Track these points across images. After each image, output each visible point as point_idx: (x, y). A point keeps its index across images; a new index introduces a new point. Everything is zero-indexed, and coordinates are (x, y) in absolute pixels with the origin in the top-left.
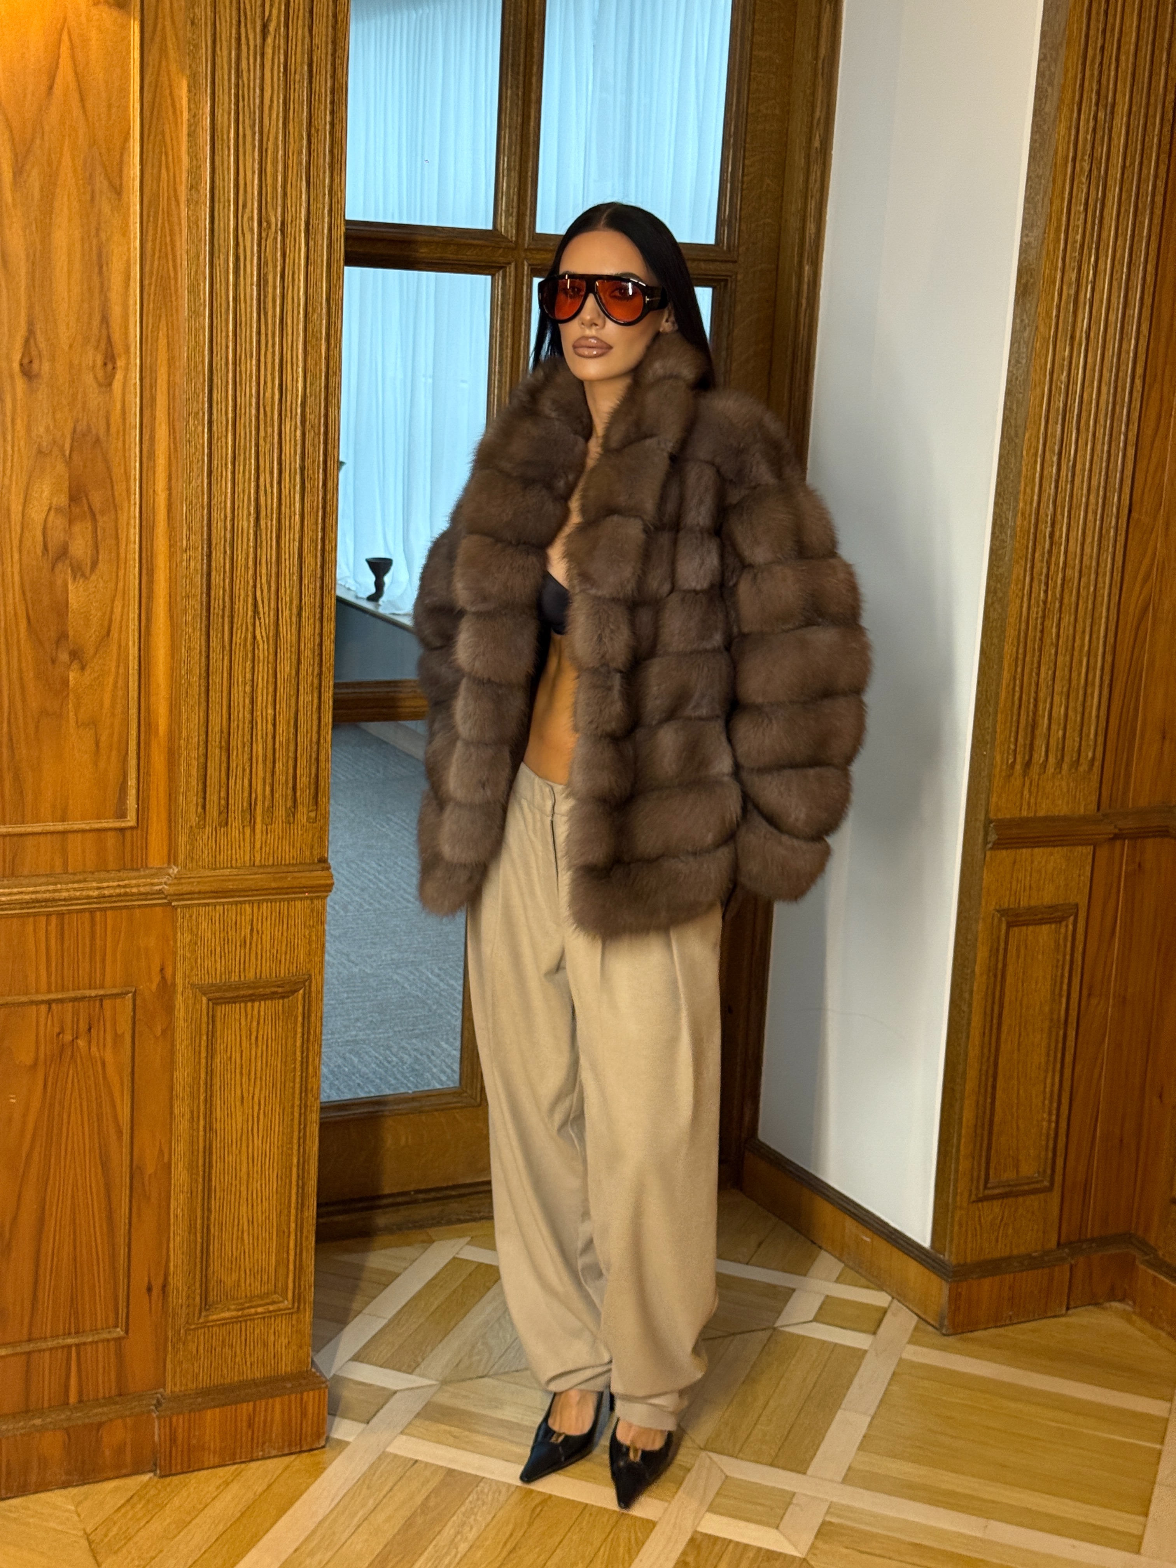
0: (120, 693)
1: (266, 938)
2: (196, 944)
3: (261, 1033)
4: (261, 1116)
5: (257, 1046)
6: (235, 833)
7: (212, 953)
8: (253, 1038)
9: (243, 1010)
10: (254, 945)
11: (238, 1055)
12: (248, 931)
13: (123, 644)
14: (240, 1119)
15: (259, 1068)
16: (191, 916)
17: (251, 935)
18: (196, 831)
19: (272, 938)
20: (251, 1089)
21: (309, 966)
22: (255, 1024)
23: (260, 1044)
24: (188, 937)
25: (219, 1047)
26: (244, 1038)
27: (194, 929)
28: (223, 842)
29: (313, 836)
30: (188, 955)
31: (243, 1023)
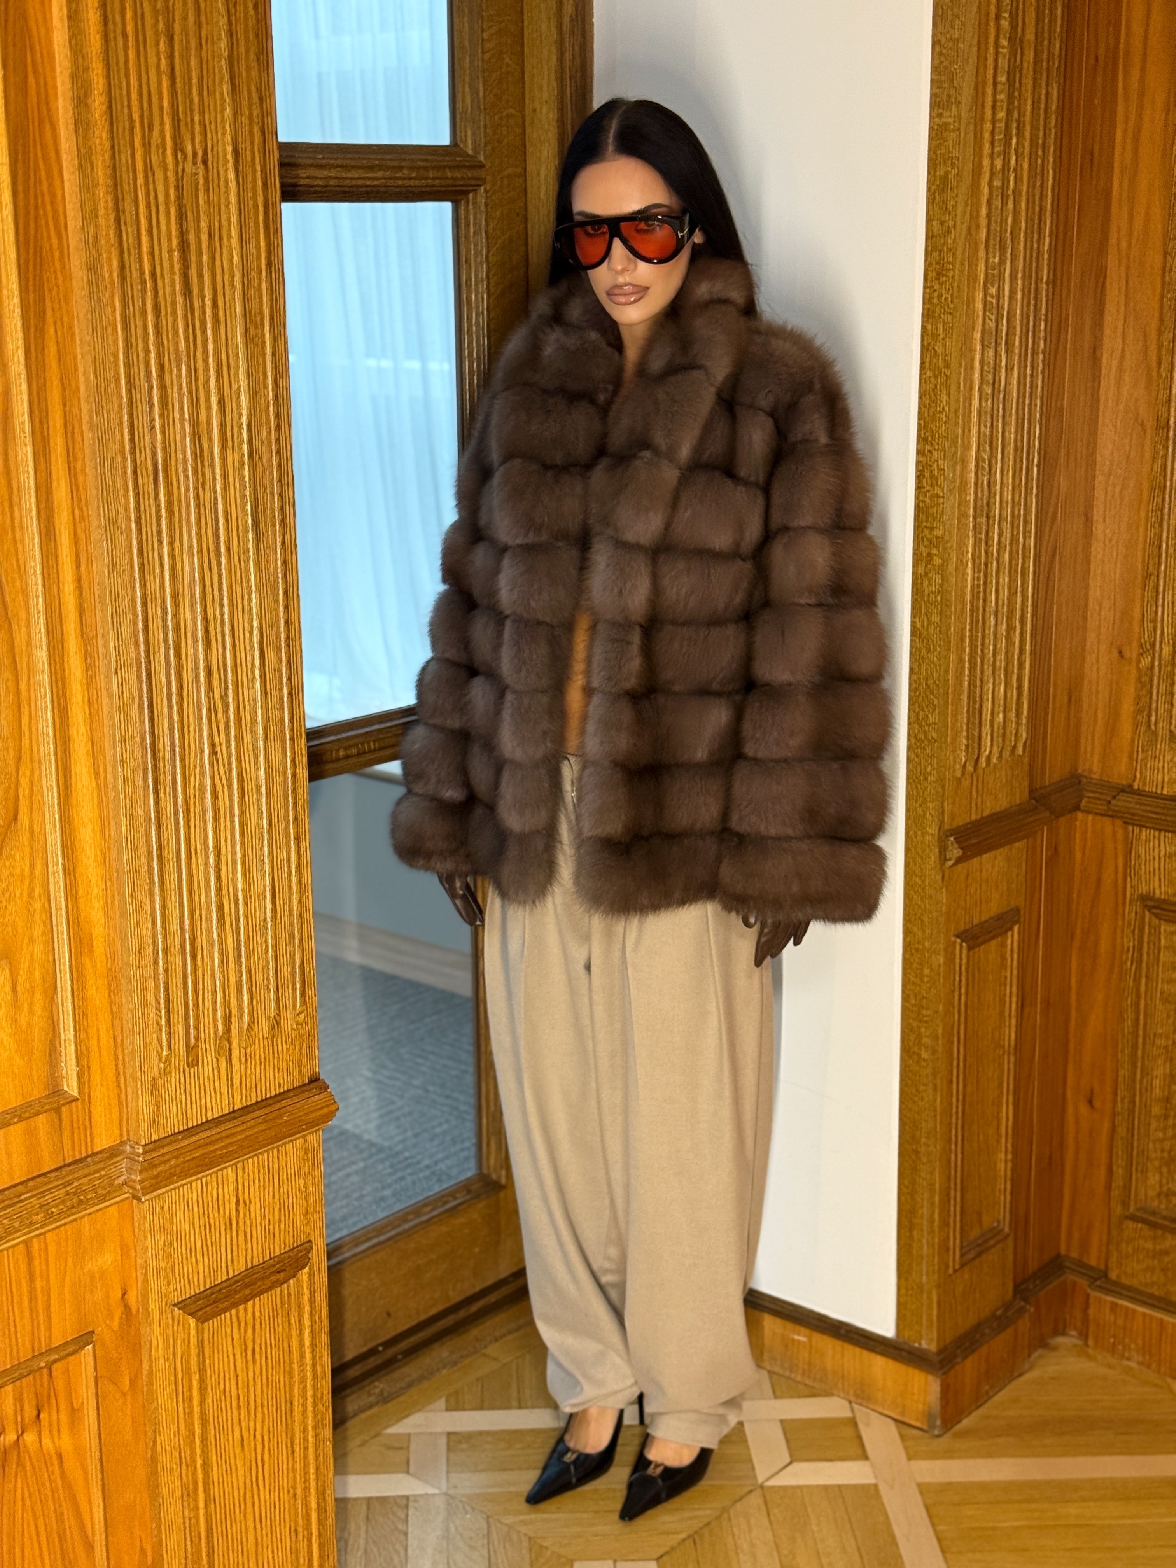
0: (38, 905)
1: (256, 1208)
2: (171, 1244)
3: (258, 1341)
4: (266, 1457)
5: (254, 1362)
6: (208, 1070)
7: (192, 1251)
8: (249, 1352)
9: (234, 1319)
10: (241, 1223)
11: (233, 1382)
12: (234, 1206)
13: (37, 829)
14: (241, 1472)
15: (259, 1391)
16: (162, 1208)
17: (237, 1210)
18: (159, 1081)
19: (263, 1206)
20: (252, 1424)
21: (307, 1229)
22: (250, 1331)
23: (257, 1356)
24: (161, 1239)
25: (211, 1381)
26: (238, 1356)
27: (167, 1225)
28: (195, 1088)
29: (300, 1050)
30: (163, 1265)
31: (236, 1336)
